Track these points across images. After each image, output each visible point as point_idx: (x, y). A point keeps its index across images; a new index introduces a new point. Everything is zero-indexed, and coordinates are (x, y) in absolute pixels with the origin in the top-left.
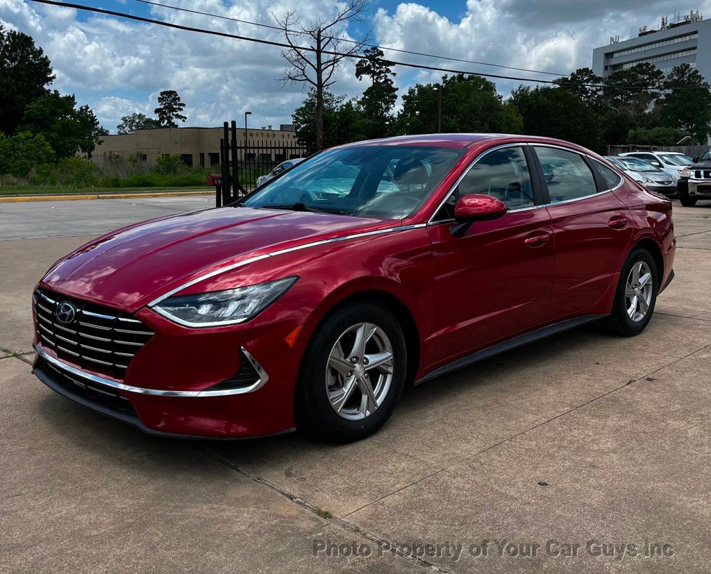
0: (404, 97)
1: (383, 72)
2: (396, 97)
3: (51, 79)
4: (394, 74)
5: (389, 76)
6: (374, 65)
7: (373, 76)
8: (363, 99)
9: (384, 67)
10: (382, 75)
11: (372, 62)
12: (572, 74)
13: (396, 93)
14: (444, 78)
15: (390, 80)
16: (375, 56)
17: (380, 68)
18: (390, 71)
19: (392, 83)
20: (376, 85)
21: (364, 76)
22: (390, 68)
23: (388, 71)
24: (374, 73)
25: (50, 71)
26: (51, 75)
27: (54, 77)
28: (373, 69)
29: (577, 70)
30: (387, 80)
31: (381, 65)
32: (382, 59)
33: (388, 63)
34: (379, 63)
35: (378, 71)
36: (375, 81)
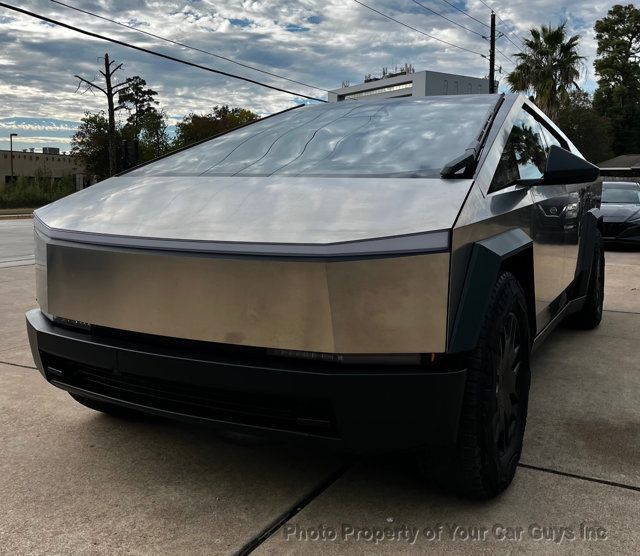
1: (145, 100)
4: (157, 103)
5: (152, 105)
6: (136, 94)
7: (136, 104)
8: (127, 125)
9: (147, 96)
10: (145, 103)
11: (135, 92)
15: (153, 108)
16: (137, 84)
17: (143, 96)
18: (153, 100)
19: (155, 111)
20: (140, 112)
21: (130, 105)
22: (153, 96)
23: (151, 99)
24: (137, 102)
28: (136, 97)
30: (149, 108)
31: (145, 93)
32: (145, 88)
33: (150, 92)
34: (141, 92)
35: (141, 99)
36: (138, 109)
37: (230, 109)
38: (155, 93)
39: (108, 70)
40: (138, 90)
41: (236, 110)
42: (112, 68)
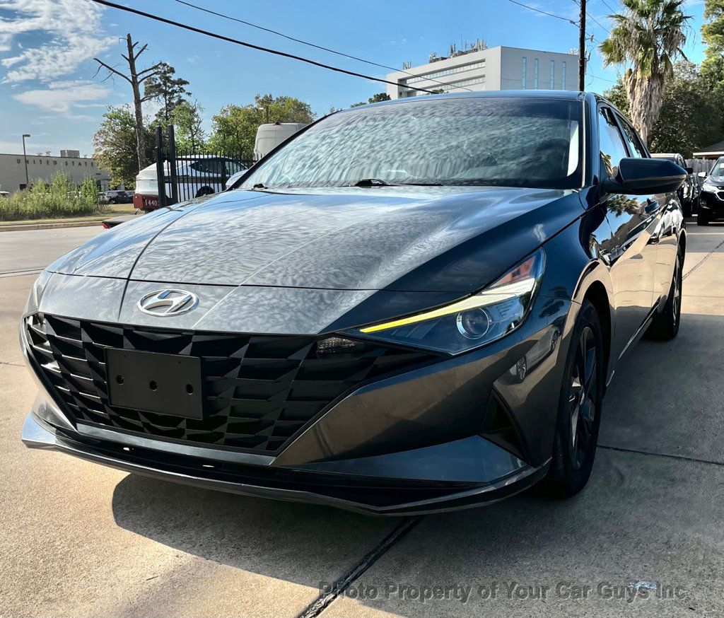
1: (176, 92)
4: (189, 94)
5: (184, 96)
6: (165, 84)
7: (165, 96)
9: (176, 86)
10: (175, 95)
11: (163, 82)
12: (370, 100)
15: (184, 101)
16: (165, 72)
17: (172, 87)
18: (184, 91)
19: (188, 104)
20: (169, 106)
22: (183, 86)
23: (182, 90)
24: (166, 93)
28: (164, 88)
30: (180, 101)
31: (174, 83)
32: (174, 77)
33: (181, 82)
34: (169, 81)
35: (170, 91)
36: (168, 102)
37: (274, 99)
38: (185, 83)
39: (131, 55)
40: (168, 79)
41: (282, 100)
42: (135, 52)
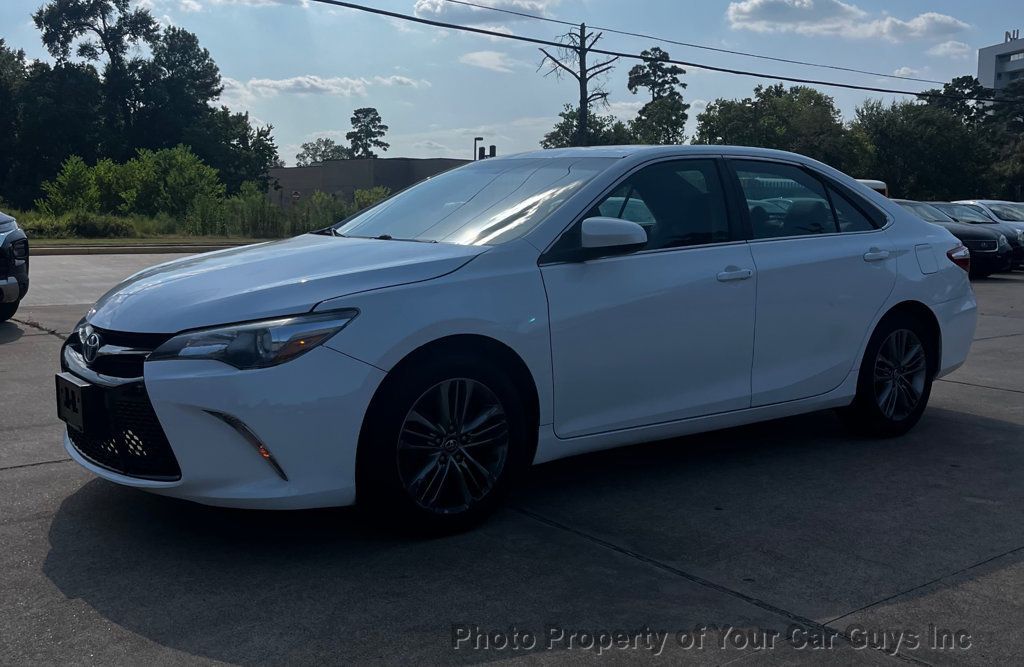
0: (700, 118)
1: (668, 83)
2: (685, 117)
3: (218, 93)
4: (684, 86)
5: (677, 88)
6: (655, 73)
7: (653, 88)
8: (638, 119)
9: (669, 75)
10: (667, 86)
11: (654, 70)
12: (946, 85)
13: (686, 112)
14: (757, 90)
15: (678, 94)
16: (656, 59)
17: (663, 76)
18: (678, 82)
19: (681, 97)
20: (657, 100)
21: (639, 87)
22: (678, 76)
23: (675, 81)
24: (654, 85)
25: (217, 81)
26: (219, 87)
27: (222, 89)
28: (653, 78)
29: (954, 80)
30: (673, 93)
31: (665, 72)
32: (667, 65)
33: (675, 71)
34: (662, 70)
35: (660, 81)
36: (656, 95)
38: (682, 72)
39: (582, 47)
40: (660, 68)
